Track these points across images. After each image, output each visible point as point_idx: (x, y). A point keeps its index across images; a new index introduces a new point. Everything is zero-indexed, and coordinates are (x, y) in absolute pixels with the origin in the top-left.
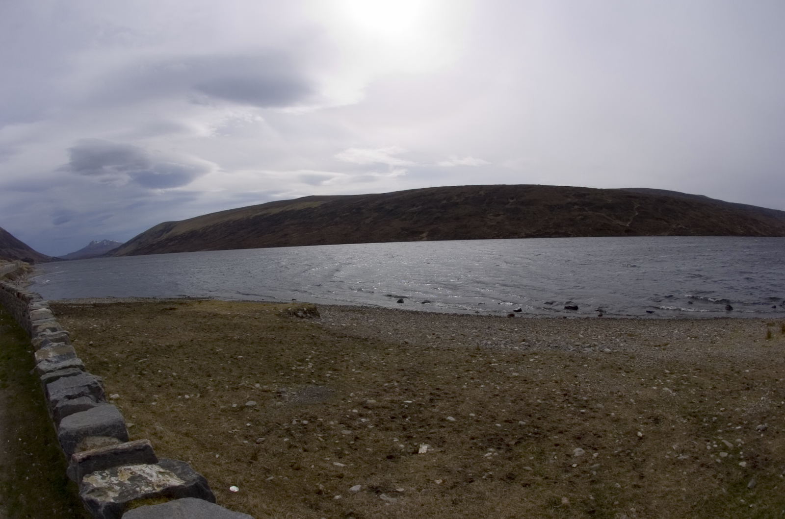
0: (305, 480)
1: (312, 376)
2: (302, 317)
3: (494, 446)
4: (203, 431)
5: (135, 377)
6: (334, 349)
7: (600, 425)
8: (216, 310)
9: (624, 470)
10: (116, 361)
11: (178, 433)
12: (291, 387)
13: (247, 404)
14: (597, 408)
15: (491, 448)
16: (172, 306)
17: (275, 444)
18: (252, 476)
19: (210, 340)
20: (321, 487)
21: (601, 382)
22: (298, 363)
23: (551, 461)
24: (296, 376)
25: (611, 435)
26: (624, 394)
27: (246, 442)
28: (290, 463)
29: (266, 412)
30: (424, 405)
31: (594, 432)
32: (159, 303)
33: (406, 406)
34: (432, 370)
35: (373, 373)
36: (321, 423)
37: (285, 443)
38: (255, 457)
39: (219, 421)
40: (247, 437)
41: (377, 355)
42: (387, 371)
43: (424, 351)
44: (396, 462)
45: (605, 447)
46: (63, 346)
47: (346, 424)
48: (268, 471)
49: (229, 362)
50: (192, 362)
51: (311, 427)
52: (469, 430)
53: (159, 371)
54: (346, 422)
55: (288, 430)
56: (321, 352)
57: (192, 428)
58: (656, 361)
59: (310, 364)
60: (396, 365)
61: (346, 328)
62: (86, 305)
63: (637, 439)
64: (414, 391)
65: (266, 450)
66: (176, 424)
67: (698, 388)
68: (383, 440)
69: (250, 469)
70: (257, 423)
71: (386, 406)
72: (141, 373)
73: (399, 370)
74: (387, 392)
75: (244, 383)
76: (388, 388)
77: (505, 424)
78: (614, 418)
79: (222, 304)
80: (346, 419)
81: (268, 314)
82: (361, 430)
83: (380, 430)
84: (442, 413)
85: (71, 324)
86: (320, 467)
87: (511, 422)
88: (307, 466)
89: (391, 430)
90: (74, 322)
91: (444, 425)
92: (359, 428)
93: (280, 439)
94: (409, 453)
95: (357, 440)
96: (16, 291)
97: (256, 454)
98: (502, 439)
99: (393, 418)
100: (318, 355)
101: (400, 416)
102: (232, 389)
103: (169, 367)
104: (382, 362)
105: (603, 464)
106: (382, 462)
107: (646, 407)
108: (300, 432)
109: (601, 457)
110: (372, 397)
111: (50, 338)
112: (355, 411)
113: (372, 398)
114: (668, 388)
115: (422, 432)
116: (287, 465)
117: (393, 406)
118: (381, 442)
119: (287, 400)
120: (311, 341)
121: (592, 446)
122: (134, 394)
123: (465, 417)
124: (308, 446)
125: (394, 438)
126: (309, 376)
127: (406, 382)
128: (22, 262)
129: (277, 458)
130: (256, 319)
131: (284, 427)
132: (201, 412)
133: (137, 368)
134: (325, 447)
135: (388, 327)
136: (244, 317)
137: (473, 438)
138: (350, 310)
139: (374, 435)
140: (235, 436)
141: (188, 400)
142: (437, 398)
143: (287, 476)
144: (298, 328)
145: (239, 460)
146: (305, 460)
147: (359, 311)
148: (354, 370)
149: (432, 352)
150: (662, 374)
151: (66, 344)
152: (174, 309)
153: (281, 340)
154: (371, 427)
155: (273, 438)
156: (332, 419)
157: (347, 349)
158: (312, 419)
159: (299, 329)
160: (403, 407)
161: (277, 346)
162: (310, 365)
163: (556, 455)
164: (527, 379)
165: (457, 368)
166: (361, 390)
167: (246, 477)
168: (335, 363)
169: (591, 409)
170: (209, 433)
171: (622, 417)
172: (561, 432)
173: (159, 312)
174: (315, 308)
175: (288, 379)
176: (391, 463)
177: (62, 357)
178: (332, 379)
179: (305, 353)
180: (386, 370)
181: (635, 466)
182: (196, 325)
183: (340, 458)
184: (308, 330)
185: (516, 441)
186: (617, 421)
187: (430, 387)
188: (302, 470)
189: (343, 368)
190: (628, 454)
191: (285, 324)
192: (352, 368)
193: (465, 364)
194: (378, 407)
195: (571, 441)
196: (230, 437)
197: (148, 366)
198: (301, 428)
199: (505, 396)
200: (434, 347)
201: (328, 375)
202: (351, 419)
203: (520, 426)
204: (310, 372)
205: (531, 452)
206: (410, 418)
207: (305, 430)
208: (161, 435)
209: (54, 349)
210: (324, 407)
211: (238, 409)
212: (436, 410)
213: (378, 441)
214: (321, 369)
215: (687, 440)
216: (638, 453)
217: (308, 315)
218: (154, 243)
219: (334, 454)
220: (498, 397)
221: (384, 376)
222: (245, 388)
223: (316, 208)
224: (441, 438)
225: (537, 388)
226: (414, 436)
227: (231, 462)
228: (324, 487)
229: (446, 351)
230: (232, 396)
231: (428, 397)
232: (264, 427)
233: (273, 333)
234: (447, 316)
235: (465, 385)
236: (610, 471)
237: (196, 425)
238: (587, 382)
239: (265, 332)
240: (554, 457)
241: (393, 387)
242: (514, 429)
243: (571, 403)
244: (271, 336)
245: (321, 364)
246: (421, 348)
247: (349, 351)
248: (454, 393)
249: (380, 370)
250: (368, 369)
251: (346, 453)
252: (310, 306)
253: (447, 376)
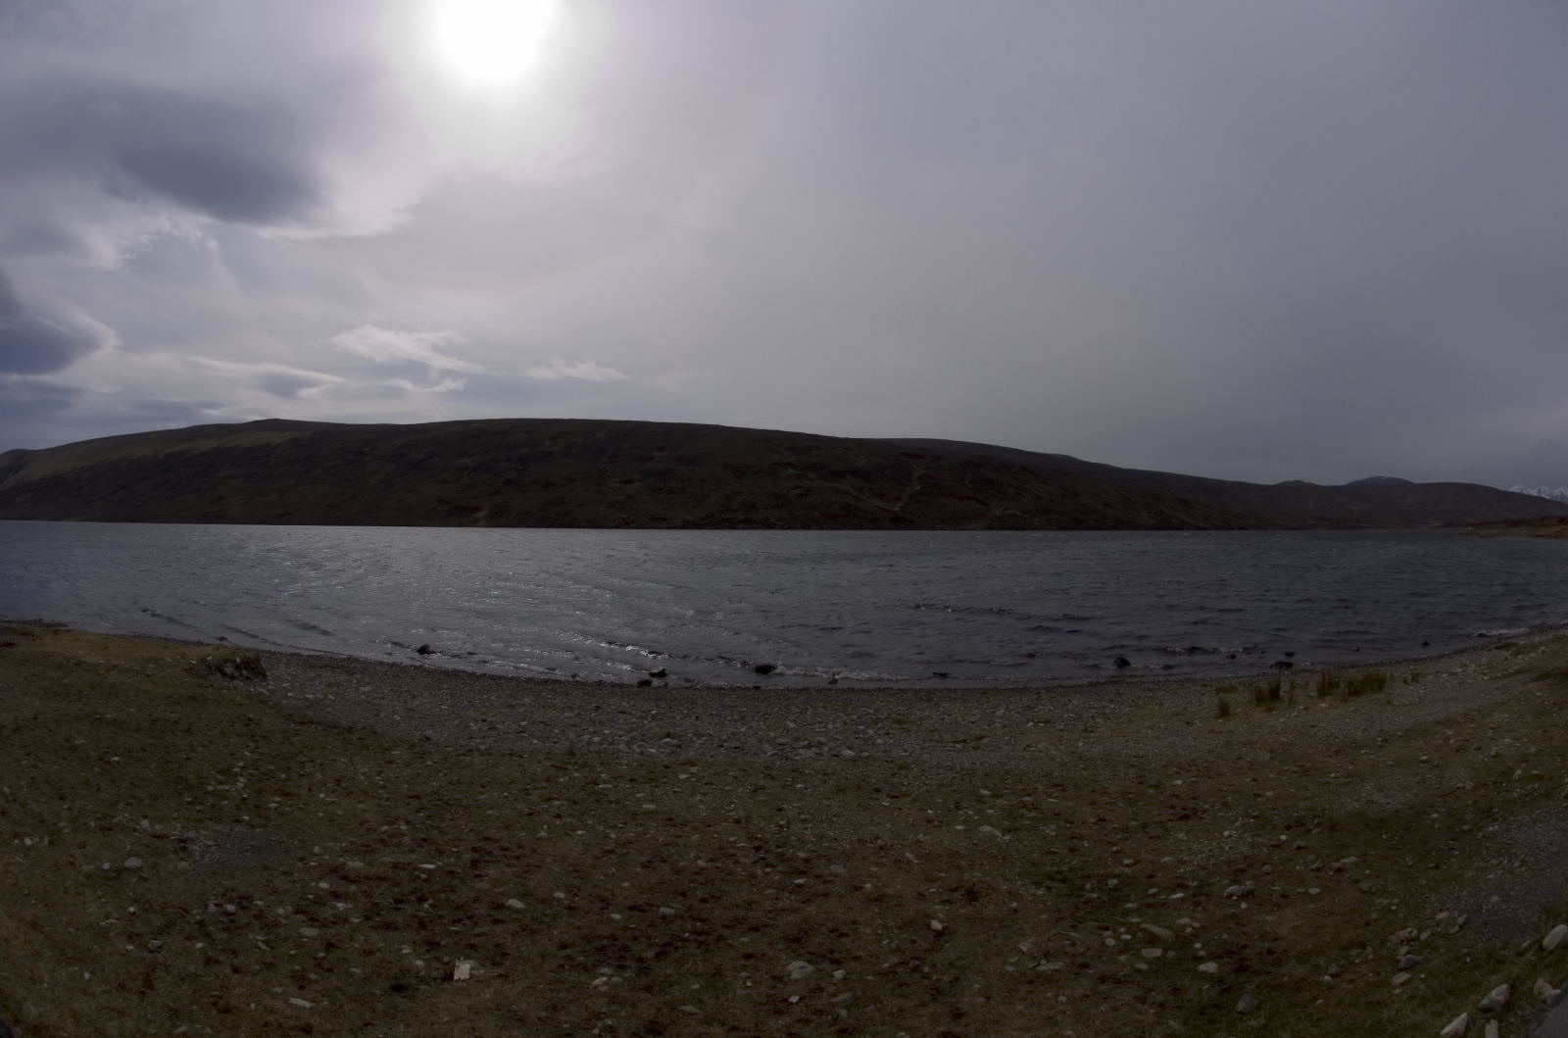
1: (243, 807)
2: (233, 677)
3: (611, 962)
4: (58, 919)
6: (286, 748)
7: (841, 911)
8: (81, 652)
9: (912, 1004)
12: (204, 829)
13: (127, 864)
14: (831, 875)
15: (604, 966)
17: (181, 954)
21: (836, 819)
22: (219, 777)
23: (740, 992)
24: (213, 806)
25: (869, 930)
26: (889, 843)
27: (130, 947)
28: (211, 996)
29: (160, 884)
30: (458, 873)
31: (830, 925)
33: (424, 876)
34: (477, 798)
35: (360, 802)
36: (261, 911)
37: (197, 952)
39: (82, 899)
40: (131, 937)
41: (368, 764)
42: (387, 799)
43: (462, 757)
44: (410, 998)
45: (860, 957)
47: (306, 912)
48: (174, 1013)
49: (97, 769)
50: (34, 766)
51: (243, 918)
52: (554, 929)
54: (307, 908)
55: (201, 924)
56: (262, 754)
57: (41, 910)
58: (958, 773)
59: (241, 779)
60: (405, 786)
61: (313, 703)
63: (931, 935)
64: (440, 842)
65: (166, 967)
67: (1062, 823)
68: (380, 950)
69: (145, 1008)
70: (147, 907)
71: (383, 875)
73: (411, 797)
74: (387, 845)
75: (121, 818)
76: (388, 836)
77: (629, 913)
78: (872, 893)
79: (91, 642)
80: (308, 903)
81: (169, 667)
82: (337, 927)
83: (374, 928)
84: (495, 890)
86: (266, 1008)
87: (642, 911)
88: (241, 1005)
89: (396, 928)
91: (501, 918)
92: (334, 923)
93: (188, 944)
94: (434, 979)
95: (331, 949)
97: (150, 974)
98: (626, 946)
99: (398, 901)
100: (256, 761)
101: (412, 898)
102: (102, 829)
104: (378, 778)
105: (859, 993)
106: (383, 998)
107: (945, 867)
108: (224, 930)
109: (854, 977)
110: (357, 854)
112: (324, 885)
113: (356, 858)
114: (992, 825)
115: (458, 933)
116: (205, 999)
117: (398, 875)
118: (378, 954)
119: (198, 858)
120: (245, 729)
121: (829, 956)
123: (543, 901)
124: (239, 960)
125: (404, 946)
126: (238, 807)
127: (423, 823)
129: (186, 984)
130: (148, 676)
131: (193, 916)
132: (51, 876)
134: (271, 964)
135: (395, 703)
136: (127, 671)
137: (563, 946)
138: (325, 666)
139: (363, 938)
140: (111, 933)
141: (30, 848)
142: (486, 858)
144: (224, 699)
145: (123, 987)
146: (236, 992)
147: (342, 667)
148: (322, 795)
149: (477, 760)
150: (974, 798)
153: (189, 725)
154: (356, 921)
155: (176, 941)
156: (281, 903)
157: (312, 749)
158: (243, 902)
159: (225, 702)
160: (418, 877)
161: (183, 739)
162: (241, 782)
163: (749, 977)
164: (673, 816)
165: (528, 794)
166: (335, 839)
168: (288, 780)
169: (818, 877)
170: (68, 924)
171: (890, 891)
172: (755, 929)
174: (258, 659)
175: (200, 811)
176: (401, 1002)
178: (282, 814)
179: (233, 755)
180: (386, 796)
181: (937, 993)
182: (45, 683)
183: (302, 988)
184: (240, 705)
185: (657, 950)
186: (879, 899)
187: (472, 834)
188: (233, 1014)
190: (915, 969)
191: (200, 690)
192: (320, 792)
193: (544, 784)
194: (367, 878)
195: (780, 946)
196: (104, 935)
198: (224, 919)
199: (628, 853)
200: (483, 747)
201: (273, 805)
202: (317, 903)
203: (664, 917)
204: (240, 797)
205: (691, 974)
206: (431, 902)
207: (232, 926)
210: (265, 874)
211: (112, 874)
212: (484, 885)
213: (371, 953)
214: (260, 792)
215: (1053, 931)
216: (939, 966)
217: (245, 672)
219: (290, 980)
220: (613, 857)
221: (380, 809)
222: (124, 828)
223: (280, 446)
224: (498, 945)
225: (697, 836)
226: (443, 943)
229: (507, 758)
230: (102, 845)
231: (468, 856)
232: (159, 916)
233: (177, 708)
234: (514, 684)
235: (543, 830)
236: (879, 1006)
237: (46, 905)
238: (805, 820)
239: (162, 707)
240: (744, 983)
241: (398, 834)
242: (650, 925)
243: (772, 866)
244: (173, 715)
245: (261, 781)
246: (457, 750)
247: (316, 753)
248: (520, 847)
249: (374, 797)
250: (350, 793)
251: (313, 977)
252: (247, 654)
253: (508, 812)
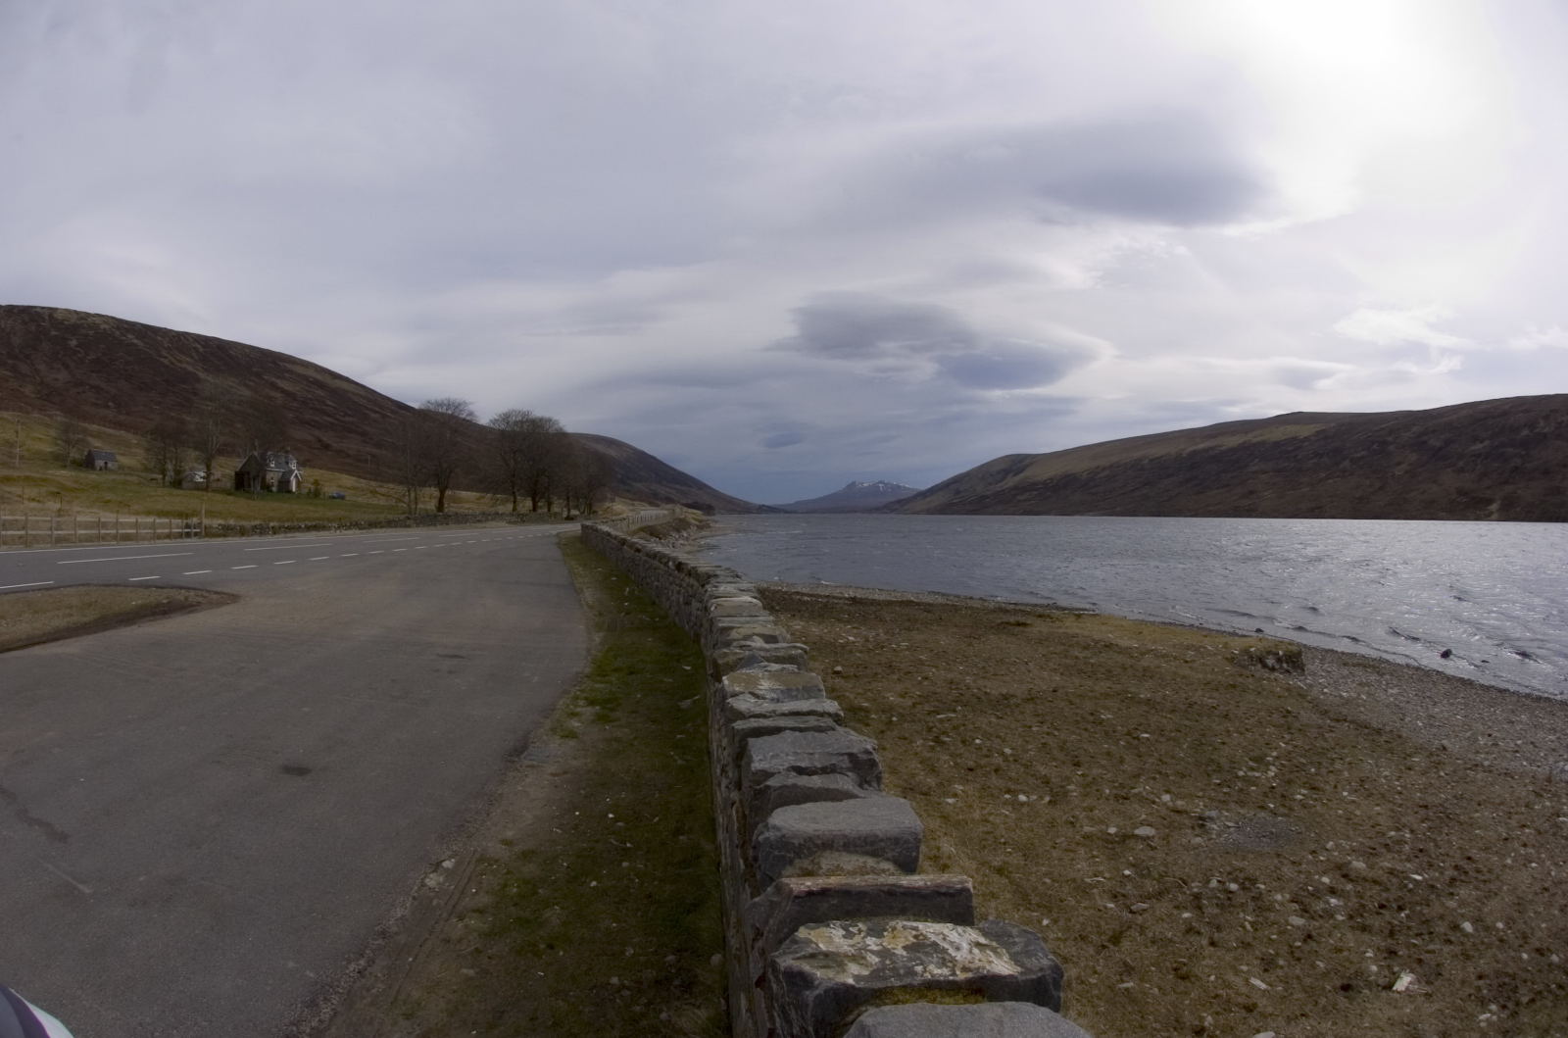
0: (1187, 1002)
1: (1270, 794)
2: (1273, 669)
4: (1035, 869)
5: (923, 745)
6: (1320, 743)
8: (1110, 635)
10: (888, 709)
11: (983, 864)
12: (1227, 810)
13: (1137, 832)
16: (1022, 619)
17: (1163, 920)
18: (1095, 972)
19: (1090, 694)
20: (1209, 1020)
22: (1251, 763)
24: (1241, 790)
27: (1111, 905)
28: (1176, 962)
29: (1167, 854)
30: (1438, 889)
32: (994, 611)
33: (1411, 886)
34: (1472, 815)
35: (1378, 805)
36: (1261, 894)
37: (1181, 922)
38: (1116, 939)
39: (1072, 855)
40: (1116, 897)
41: (1390, 768)
42: (1400, 806)
43: (1468, 772)
44: (1350, 999)
46: (793, 673)
47: (1301, 902)
48: (1128, 970)
51: (1241, 898)
52: (1485, 957)
53: (978, 741)
54: (1304, 899)
55: (1197, 897)
56: (1296, 746)
57: (1016, 859)
59: (1273, 768)
60: (1418, 794)
61: (1348, 701)
62: (834, 597)
64: (1433, 856)
65: (1142, 929)
66: (984, 847)
68: (1349, 949)
69: (1098, 960)
70: (1145, 872)
71: (1378, 879)
72: (937, 740)
73: (1421, 807)
74: (1389, 851)
75: (1141, 789)
76: (1393, 842)
79: (1122, 626)
80: (1306, 894)
81: (1210, 655)
82: (1321, 921)
83: (1352, 927)
84: (1459, 911)
85: (797, 630)
86: (1224, 981)
88: (1202, 976)
89: (1370, 932)
90: (803, 627)
91: (1453, 939)
92: (1321, 916)
93: (1175, 912)
94: (1379, 985)
95: (1309, 940)
96: (674, 559)
97: (1121, 933)
100: (1289, 752)
101: (1394, 905)
102: (1117, 797)
103: (998, 737)
104: (1397, 783)
106: (1329, 994)
108: (1217, 905)
110: (1361, 856)
111: (762, 653)
112: (1326, 880)
113: (1361, 858)
115: (1415, 945)
116: (1168, 964)
117: (1390, 881)
118: (1345, 953)
119: (1214, 836)
120: (1282, 721)
122: (913, 776)
123: (1488, 929)
124: (1221, 935)
125: (1369, 950)
126: (1265, 795)
127: (1424, 834)
128: (685, 509)
129: (1156, 947)
130: (1186, 662)
131: (1190, 888)
132: (1042, 832)
133: (932, 728)
134: (1249, 944)
135: (1419, 708)
136: (1164, 656)
138: (1359, 665)
139: (1339, 935)
140: (1095, 891)
141: (1022, 804)
142: (1463, 878)
143: (1160, 989)
145: (1083, 938)
146: (1204, 963)
147: (1373, 667)
148: (1345, 794)
149: (1479, 776)
151: (799, 669)
152: (1024, 625)
153: (1227, 711)
154: (1340, 918)
155: (1163, 907)
156: (1282, 890)
157: (1343, 748)
158: (1247, 883)
159: (1265, 693)
160: (1406, 886)
161: (1219, 725)
162: (1272, 771)
165: (1510, 818)
166: (1348, 838)
167: (1083, 974)
168: (1317, 774)
170: (1046, 875)
173: (992, 627)
174: (1300, 653)
175: (1225, 793)
176: (1342, 1001)
177: (790, 694)
178: (1304, 806)
179: (1267, 744)
180: (1400, 802)
182: (1068, 661)
183: (1266, 970)
184: (1279, 697)
187: (1458, 851)
188: (1191, 982)
189: (1327, 787)
191: (1240, 680)
192: (1344, 790)
193: (1523, 809)
194: (1365, 879)
196: (1083, 890)
197: (955, 728)
198: (1222, 897)
200: (1486, 763)
201: (1299, 797)
202: (1313, 895)
204: (1269, 785)
206: (1408, 912)
207: (1227, 903)
208: (948, 862)
209: (773, 676)
210: (1276, 861)
211: (1117, 839)
212: (1452, 904)
213: (1341, 950)
214: (1289, 782)
217: (1285, 665)
218: (988, 493)
219: (1259, 962)
220: (1547, 893)
221: (1392, 814)
222: (1142, 800)
223: (1306, 439)
224: (1438, 965)
226: (1400, 953)
227: (1066, 940)
228: (1212, 1022)
229: (1502, 777)
230: (1113, 811)
231: (1450, 873)
232: (1155, 882)
233: (1216, 694)
234: (1514, 699)
235: (1510, 856)
237: (1024, 855)
239: (1200, 693)
241: (1401, 842)
244: (1210, 701)
245: (1292, 772)
246: (1465, 763)
247: (1346, 751)
248: (1490, 871)
249: (1390, 801)
250: (1371, 795)
251: (1281, 962)
252: (1290, 647)
253: (1490, 834)
